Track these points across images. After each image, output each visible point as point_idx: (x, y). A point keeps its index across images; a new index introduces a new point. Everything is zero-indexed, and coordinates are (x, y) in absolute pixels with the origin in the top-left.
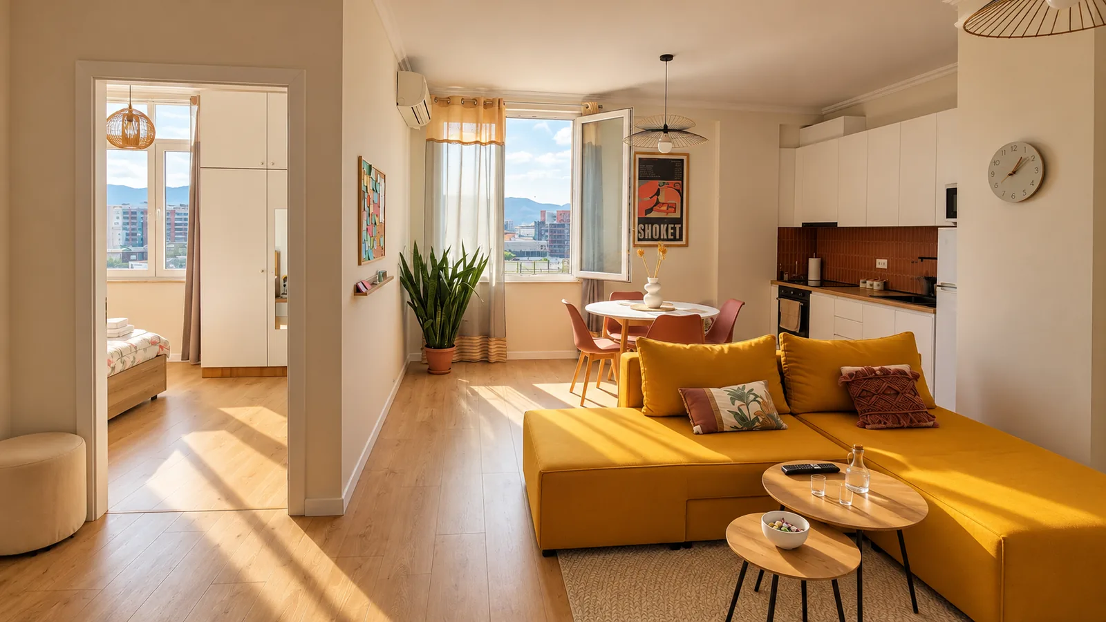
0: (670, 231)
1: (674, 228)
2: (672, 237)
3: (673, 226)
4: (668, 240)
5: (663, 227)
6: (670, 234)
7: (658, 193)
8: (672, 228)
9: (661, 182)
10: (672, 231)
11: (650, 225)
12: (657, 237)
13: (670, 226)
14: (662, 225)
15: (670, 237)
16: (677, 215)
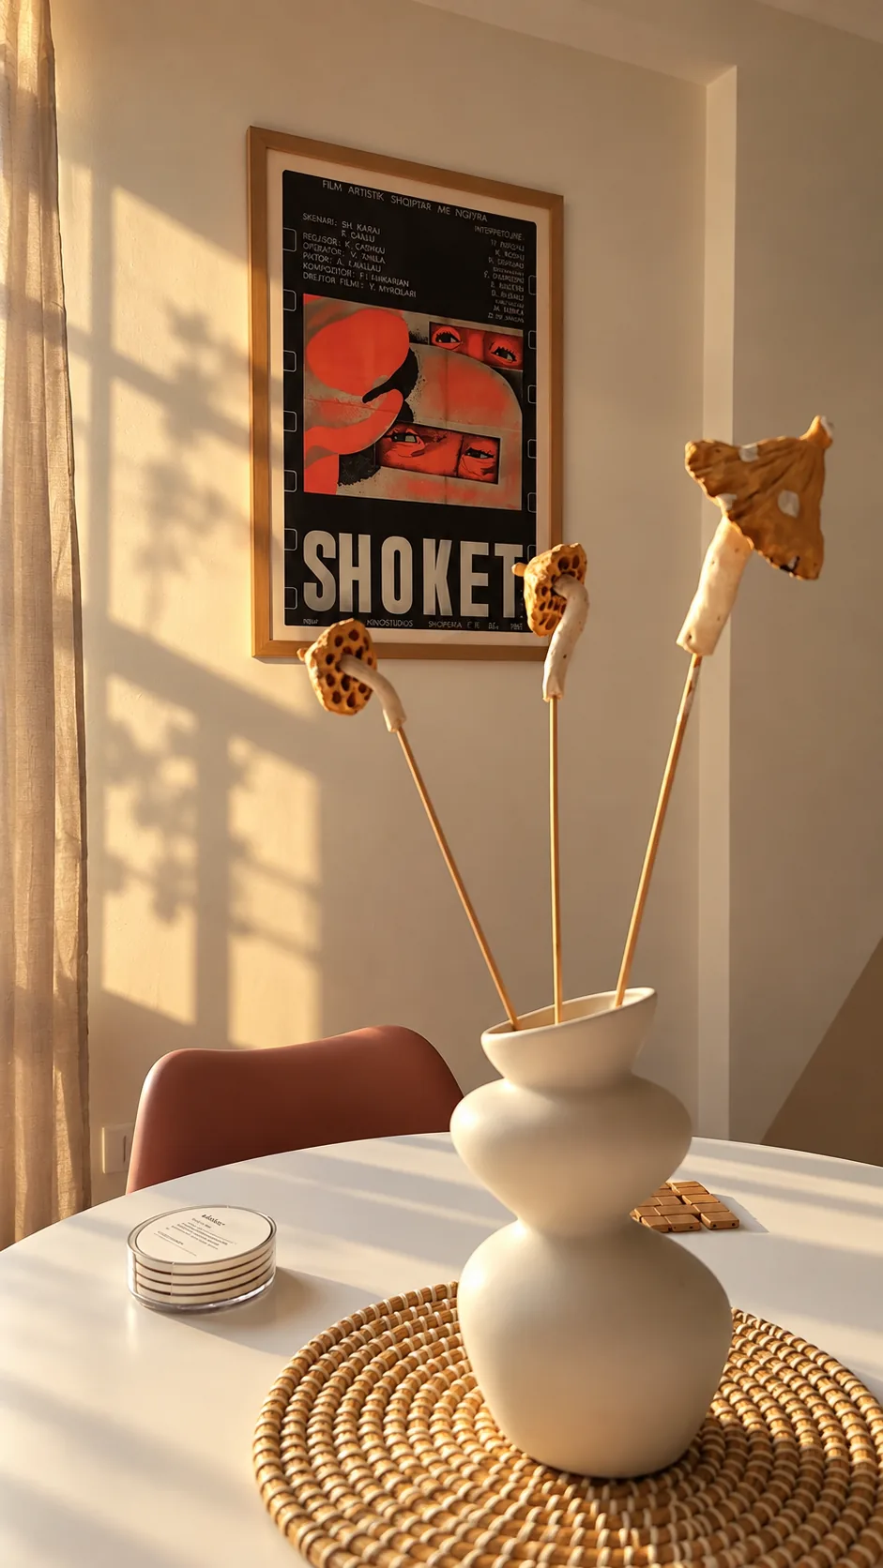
0: (471, 579)
1: (488, 564)
2: (482, 610)
3: (481, 548)
4: (456, 620)
5: (436, 557)
6: (466, 594)
7: (405, 378)
8: (479, 564)
9: (419, 321)
10: (482, 579)
11: (365, 541)
12: (404, 605)
13: (470, 549)
14: (428, 544)
15: (469, 608)
16: (503, 495)
